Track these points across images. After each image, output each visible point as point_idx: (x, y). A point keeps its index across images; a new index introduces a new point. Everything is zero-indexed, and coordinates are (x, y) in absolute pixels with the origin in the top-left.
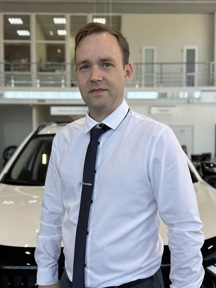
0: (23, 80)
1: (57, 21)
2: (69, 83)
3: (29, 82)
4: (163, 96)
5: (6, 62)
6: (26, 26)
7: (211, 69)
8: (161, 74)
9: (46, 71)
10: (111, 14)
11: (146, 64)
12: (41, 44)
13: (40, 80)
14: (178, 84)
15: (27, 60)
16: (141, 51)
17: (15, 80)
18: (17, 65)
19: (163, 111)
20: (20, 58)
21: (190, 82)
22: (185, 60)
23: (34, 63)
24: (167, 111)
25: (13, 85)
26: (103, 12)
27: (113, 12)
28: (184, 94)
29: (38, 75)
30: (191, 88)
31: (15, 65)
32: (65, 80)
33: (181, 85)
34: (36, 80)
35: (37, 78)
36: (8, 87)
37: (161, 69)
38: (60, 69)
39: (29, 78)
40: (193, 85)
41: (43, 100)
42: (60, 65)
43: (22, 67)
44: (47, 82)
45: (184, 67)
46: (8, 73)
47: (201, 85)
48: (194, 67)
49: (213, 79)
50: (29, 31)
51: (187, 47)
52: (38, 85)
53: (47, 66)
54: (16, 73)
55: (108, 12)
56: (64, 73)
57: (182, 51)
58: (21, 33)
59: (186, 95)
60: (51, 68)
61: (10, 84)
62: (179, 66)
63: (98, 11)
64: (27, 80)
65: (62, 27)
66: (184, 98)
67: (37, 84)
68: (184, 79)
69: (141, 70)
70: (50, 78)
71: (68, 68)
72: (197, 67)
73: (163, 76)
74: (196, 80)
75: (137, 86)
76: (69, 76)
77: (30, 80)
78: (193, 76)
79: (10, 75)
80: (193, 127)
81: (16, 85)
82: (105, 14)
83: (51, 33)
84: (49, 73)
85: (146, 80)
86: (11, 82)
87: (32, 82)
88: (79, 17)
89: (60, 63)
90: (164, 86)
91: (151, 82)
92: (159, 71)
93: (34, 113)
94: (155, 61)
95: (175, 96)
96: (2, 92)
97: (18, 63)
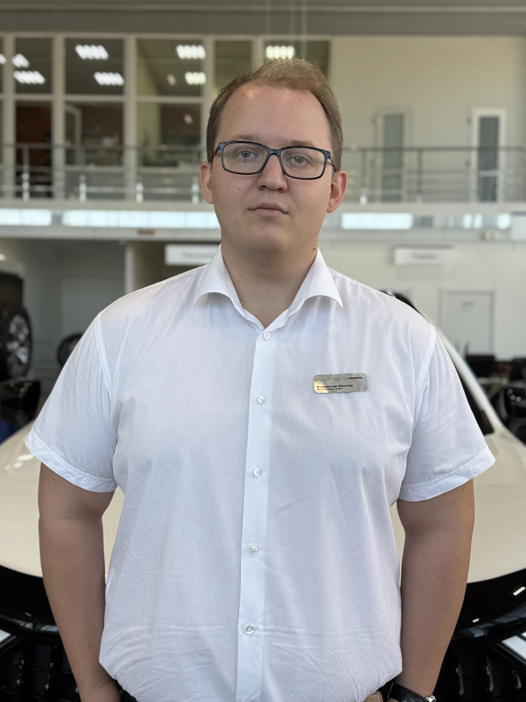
0: (105, 185)
1: (185, 52)
3: (119, 190)
4: (423, 223)
5: (68, 145)
6: (115, 64)
8: (420, 172)
9: (157, 165)
10: (304, 38)
12: (147, 104)
13: (145, 186)
14: (460, 196)
15: (115, 139)
16: (374, 121)
17: (88, 184)
18: (94, 151)
19: (422, 257)
20: (100, 136)
21: (488, 193)
22: (475, 142)
23: (130, 148)
24: (431, 257)
25: (83, 197)
26: (287, 32)
27: (310, 32)
28: (472, 219)
29: (139, 174)
30: (488, 207)
31: (88, 151)
33: (466, 199)
34: (135, 186)
35: (137, 181)
36: (72, 201)
37: (420, 161)
38: (189, 161)
39: (119, 180)
40: (494, 198)
41: (150, 231)
42: (190, 153)
43: (103, 154)
44: (160, 191)
45: (474, 157)
46: (73, 168)
47: (511, 198)
48: (495, 157)
50: (122, 74)
51: (479, 112)
52: (140, 198)
53: (160, 153)
54: (92, 168)
55: (298, 32)
57: (469, 121)
58: (104, 79)
59: (478, 222)
60: (168, 157)
61: (77, 195)
62: (462, 155)
63: (274, 32)
64: (115, 185)
65: (195, 66)
66: (472, 229)
67: (136, 193)
68: (473, 185)
69: (373, 163)
70: (167, 181)
72: (503, 157)
73: (425, 177)
74: (501, 187)
75: (363, 200)
78: (495, 178)
79: (78, 174)
80: (492, 295)
82: (292, 37)
83: (172, 80)
84: (165, 170)
85: (385, 187)
86: (79, 190)
87: (127, 190)
88: (234, 44)
89: (190, 148)
90: (425, 200)
91: (394, 192)
92: (415, 166)
93: (130, 259)
94: (406, 144)
95: (451, 223)
96: (58, 212)
97: (96, 146)
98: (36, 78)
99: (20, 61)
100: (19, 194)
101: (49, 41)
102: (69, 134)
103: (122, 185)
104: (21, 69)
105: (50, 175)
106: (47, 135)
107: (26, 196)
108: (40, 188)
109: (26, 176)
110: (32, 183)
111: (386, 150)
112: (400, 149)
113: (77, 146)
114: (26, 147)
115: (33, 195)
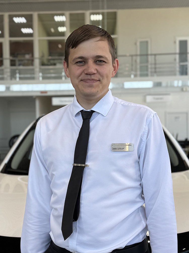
0: (27, 74)
1: (58, 19)
3: (33, 76)
4: (158, 85)
5: (12, 58)
6: (29, 25)
8: (155, 64)
9: (48, 65)
10: (106, 11)
11: (141, 55)
12: (43, 40)
13: (43, 74)
14: (172, 73)
15: (30, 55)
16: (136, 44)
17: (20, 74)
18: (22, 60)
19: (157, 99)
20: (24, 54)
21: (183, 72)
22: (178, 51)
23: (36, 58)
24: (161, 99)
25: (18, 79)
27: (108, 8)
28: (178, 82)
29: (40, 69)
30: (184, 77)
31: (19, 60)
33: (175, 75)
34: (39, 74)
35: (40, 72)
36: (13, 81)
37: (155, 60)
39: (32, 72)
40: (186, 74)
41: (46, 92)
42: (61, 59)
43: (26, 62)
44: (49, 75)
45: (177, 57)
46: (14, 68)
50: (32, 29)
51: (179, 39)
52: (41, 78)
53: (49, 60)
54: (21, 67)
55: (103, 8)
57: (175, 42)
58: (25, 31)
59: (180, 84)
60: (52, 62)
61: (15, 78)
62: (172, 57)
64: (31, 74)
65: (62, 24)
66: (178, 87)
67: (39, 77)
68: (178, 69)
69: (136, 61)
70: (52, 71)
73: (157, 66)
75: (132, 76)
77: (34, 74)
78: (187, 65)
79: (16, 70)
80: (187, 114)
81: (20, 78)
82: (101, 11)
83: (52, 30)
84: (51, 67)
85: (141, 71)
86: (16, 76)
87: (36, 75)
88: (77, 14)
90: (157, 75)
91: (145, 73)
92: (153, 62)
94: (149, 52)
95: (169, 84)
96: (8, 85)
97: (22, 58)
101: (2, 16)
102: (12, 54)
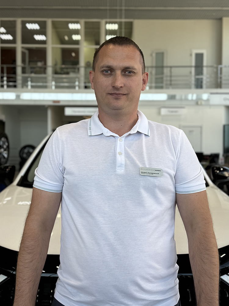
0: (39, 82)
1: (72, 26)
2: (83, 85)
3: (45, 84)
4: (172, 97)
5: (23, 65)
6: (42, 32)
7: (219, 72)
8: (171, 76)
9: (61, 74)
10: (123, 20)
12: (56, 48)
13: (56, 82)
14: (187, 86)
15: (43, 63)
16: (152, 55)
17: (32, 82)
18: (34, 68)
19: (172, 112)
20: (36, 62)
21: (199, 85)
22: (193, 64)
23: (49, 66)
24: (176, 112)
25: (29, 87)
26: (116, 18)
27: (126, 18)
28: (192, 95)
29: (53, 77)
30: (199, 91)
31: (31, 68)
32: (79, 82)
33: (190, 88)
34: (51, 83)
35: (52, 81)
36: (25, 89)
37: (171, 72)
38: (74, 72)
39: (45, 80)
40: (201, 87)
41: (58, 102)
42: (75, 68)
43: (38, 69)
44: (62, 84)
45: (193, 70)
46: (25, 75)
47: (209, 87)
48: (202, 70)
49: (221, 82)
50: (46, 36)
51: (195, 51)
52: (53, 87)
53: (62, 69)
54: (33, 75)
55: (121, 18)
56: (78, 76)
57: (191, 55)
58: (38, 37)
59: (195, 97)
60: (65, 70)
61: (27, 86)
62: (188, 69)
63: (110, 18)
64: (43, 82)
65: (76, 32)
66: (192, 100)
67: (52, 85)
68: (193, 82)
69: (151, 73)
70: (65, 80)
71: (82, 71)
72: (205, 70)
73: (173, 78)
74: (204, 82)
76: (82, 79)
78: (202, 79)
79: (27, 78)
80: (201, 127)
81: (32, 87)
82: (118, 20)
83: (66, 38)
84: (64, 76)
85: (156, 83)
86: (28, 84)
87: (48, 84)
88: (93, 23)
89: (75, 66)
90: (173, 88)
91: (160, 85)
92: (169, 74)
93: (50, 113)
94: (165, 64)
95: (183, 97)
96: (19, 93)
97: (34, 66)
98: (9, 37)
99: (3, 30)
100: (2, 86)
101: (15, 22)
102: (23, 61)
103: (46, 82)
104: (3, 33)
105: (15, 78)
106: (14, 61)
107: (5, 87)
108: (11, 84)
109: (5, 79)
110: (8, 81)
111: (156, 67)
112: (163, 67)
113: (27, 65)
114: (5, 66)
115: (8, 86)
